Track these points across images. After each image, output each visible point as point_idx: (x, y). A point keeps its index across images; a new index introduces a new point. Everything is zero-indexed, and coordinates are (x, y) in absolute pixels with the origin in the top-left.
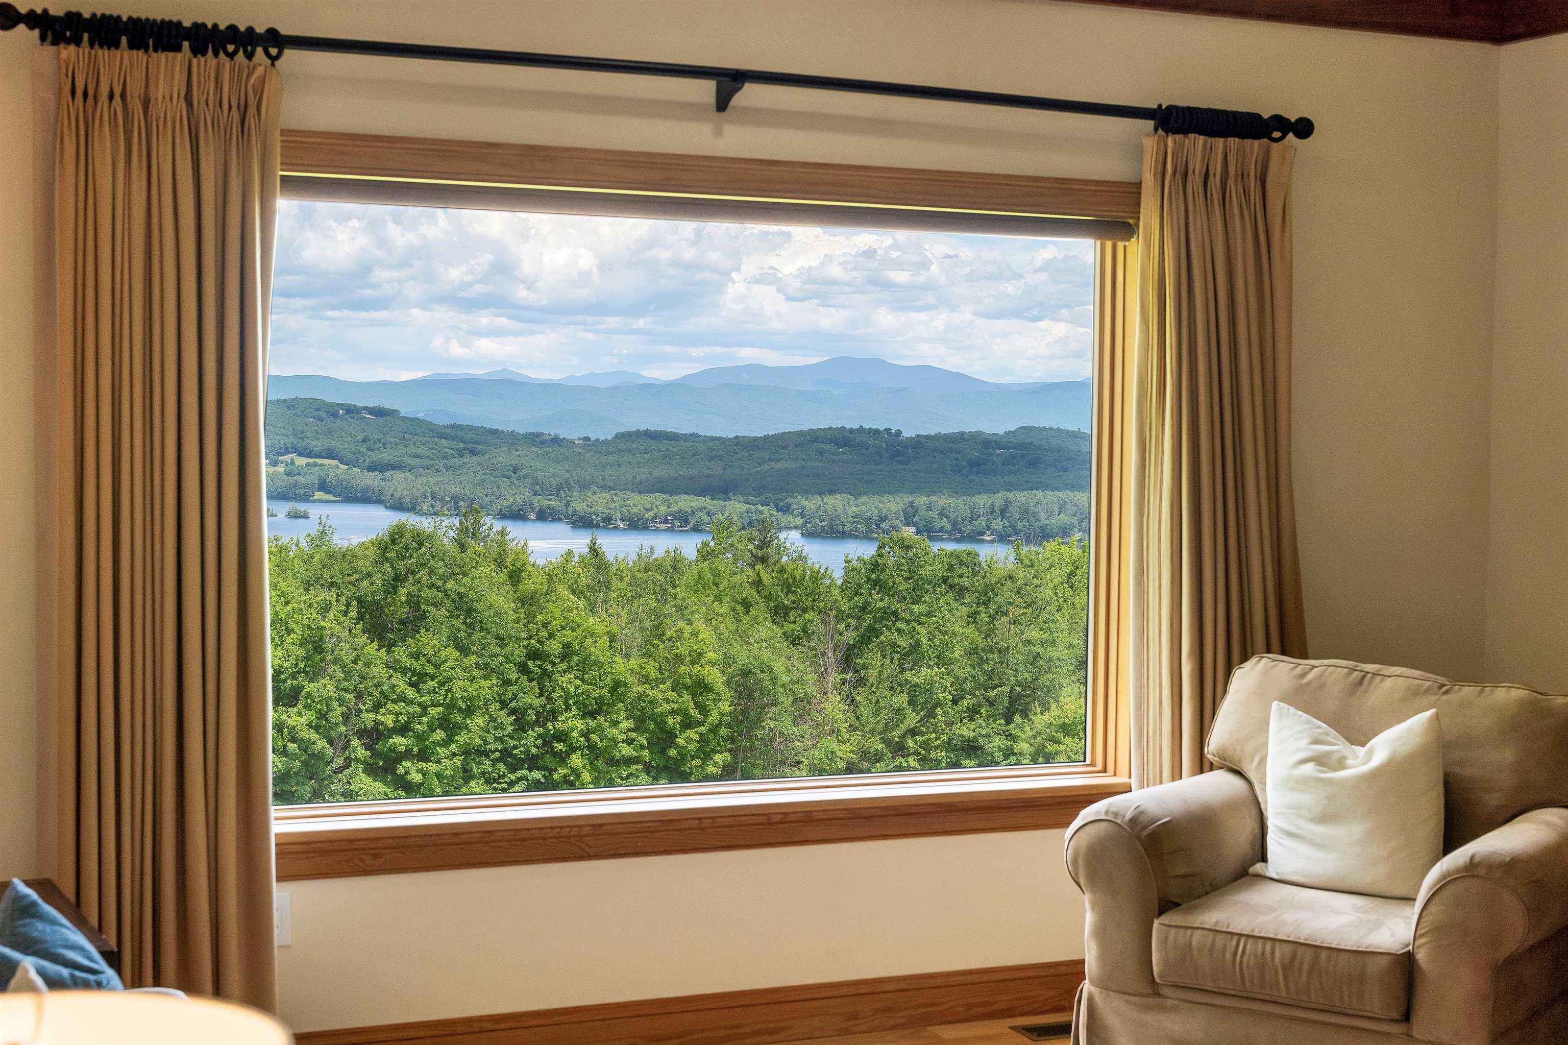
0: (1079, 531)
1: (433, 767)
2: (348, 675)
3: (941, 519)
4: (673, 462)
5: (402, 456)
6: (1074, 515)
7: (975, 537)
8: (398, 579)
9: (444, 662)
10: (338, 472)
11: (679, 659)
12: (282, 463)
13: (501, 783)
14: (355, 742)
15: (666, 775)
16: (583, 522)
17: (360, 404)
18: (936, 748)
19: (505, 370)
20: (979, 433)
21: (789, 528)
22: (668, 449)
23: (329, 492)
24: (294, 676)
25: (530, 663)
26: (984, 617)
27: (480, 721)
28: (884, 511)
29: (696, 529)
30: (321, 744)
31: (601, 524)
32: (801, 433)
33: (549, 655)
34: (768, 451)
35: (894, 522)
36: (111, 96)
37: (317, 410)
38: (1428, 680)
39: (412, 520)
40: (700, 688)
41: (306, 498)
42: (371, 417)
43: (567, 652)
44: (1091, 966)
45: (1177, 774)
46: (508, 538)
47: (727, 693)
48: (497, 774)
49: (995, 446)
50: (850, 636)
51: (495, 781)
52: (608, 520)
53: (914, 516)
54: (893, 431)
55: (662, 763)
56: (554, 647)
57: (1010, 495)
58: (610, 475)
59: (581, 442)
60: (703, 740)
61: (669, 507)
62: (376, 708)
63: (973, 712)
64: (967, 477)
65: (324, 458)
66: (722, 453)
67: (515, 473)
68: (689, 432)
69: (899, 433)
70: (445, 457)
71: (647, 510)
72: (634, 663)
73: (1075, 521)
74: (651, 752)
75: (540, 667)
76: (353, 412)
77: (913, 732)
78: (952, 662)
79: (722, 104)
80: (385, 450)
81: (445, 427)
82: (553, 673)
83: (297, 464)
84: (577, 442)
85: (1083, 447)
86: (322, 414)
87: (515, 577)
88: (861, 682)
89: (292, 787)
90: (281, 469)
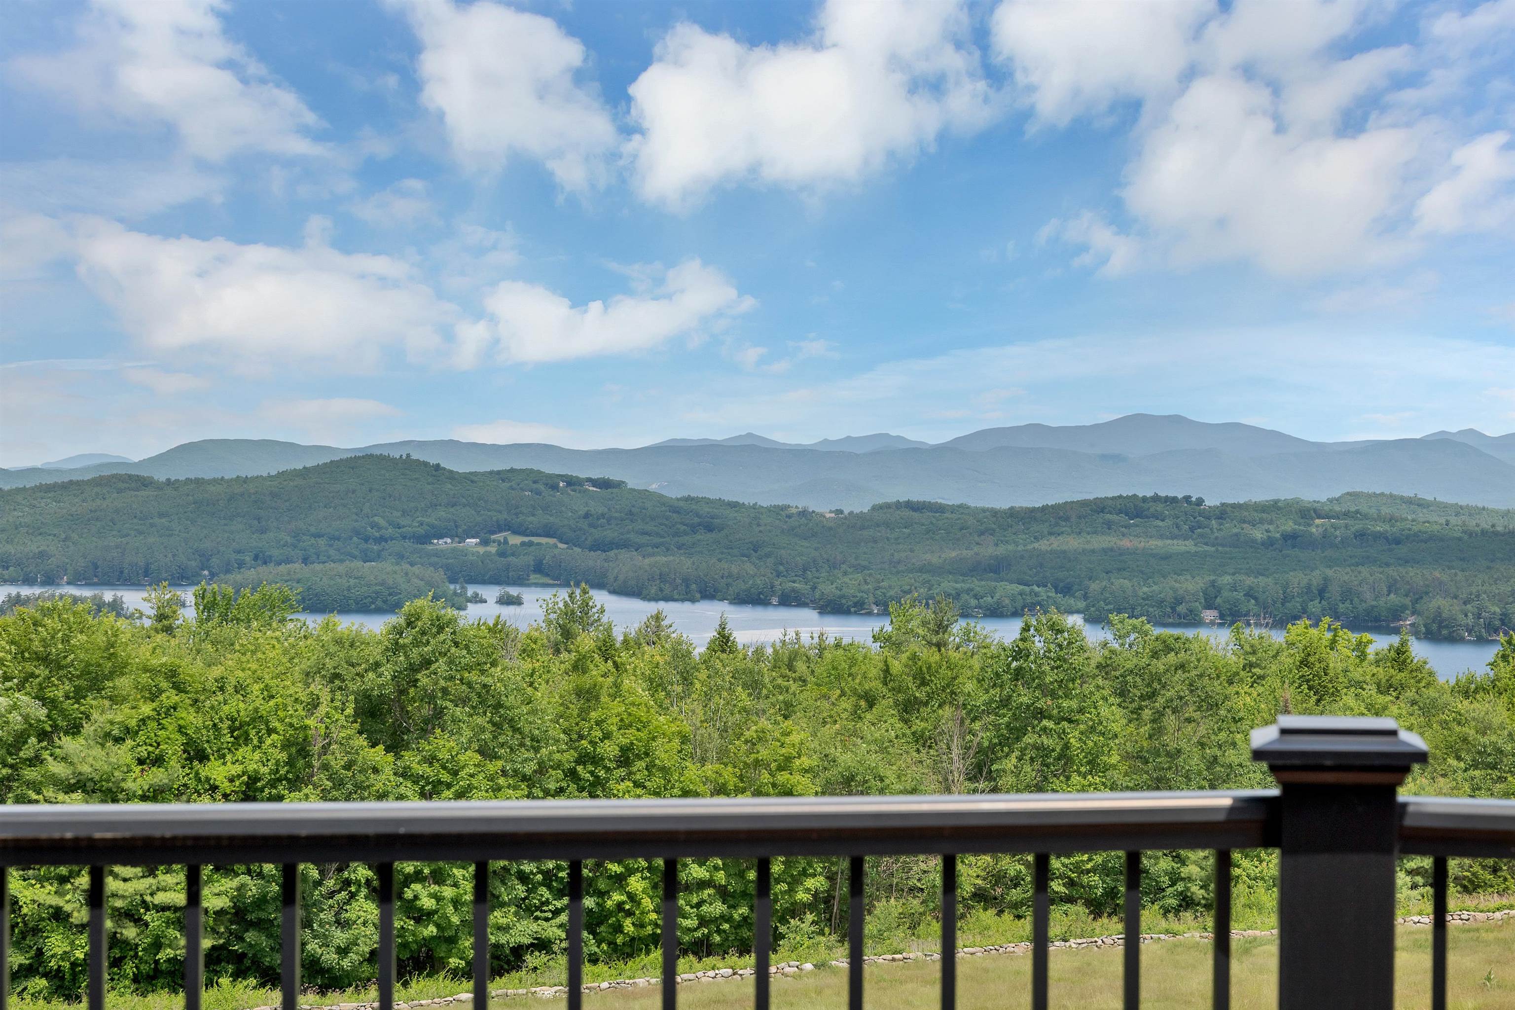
0: (1413, 614)
1: (448, 892)
3: (1249, 601)
4: (937, 537)
5: (628, 532)
6: (1407, 595)
9: (463, 767)
10: (556, 551)
12: (494, 542)
13: (545, 912)
15: (745, 903)
16: (832, 608)
17: (583, 475)
18: (1088, 871)
19: (750, 435)
20: (1297, 501)
21: (1071, 612)
22: (932, 523)
23: (547, 575)
25: (580, 769)
28: (1181, 592)
31: (853, 610)
32: (1084, 503)
33: (602, 759)
34: (1047, 524)
35: (1193, 604)
37: (535, 482)
41: (520, 581)
42: (595, 489)
43: (625, 758)
46: (664, 623)
48: (539, 900)
49: (1314, 515)
50: (985, 737)
51: (538, 908)
53: (1216, 597)
54: (1194, 499)
55: (740, 888)
56: (609, 749)
57: (1329, 573)
58: (865, 553)
59: (833, 515)
61: (930, 589)
64: (1281, 551)
65: (540, 536)
66: (993, 526)
67: (756, 552)
68: (957, 502)
69: (1200, 501)
70: (677, 534)
71: (905, 592)
72: (709, 769)
73: (1407, 601)
74: (728, 875)
75: (592, 773)
76: (574, 484)
78: (1107, 768)
80: (610, 527)
81: (678, 499)
82: (607, 780)
83: (510, 543)
84: (828, 515)
85: (1421, 515)
86: (541, 487)
89: (270, 914)
90: (493, 549)
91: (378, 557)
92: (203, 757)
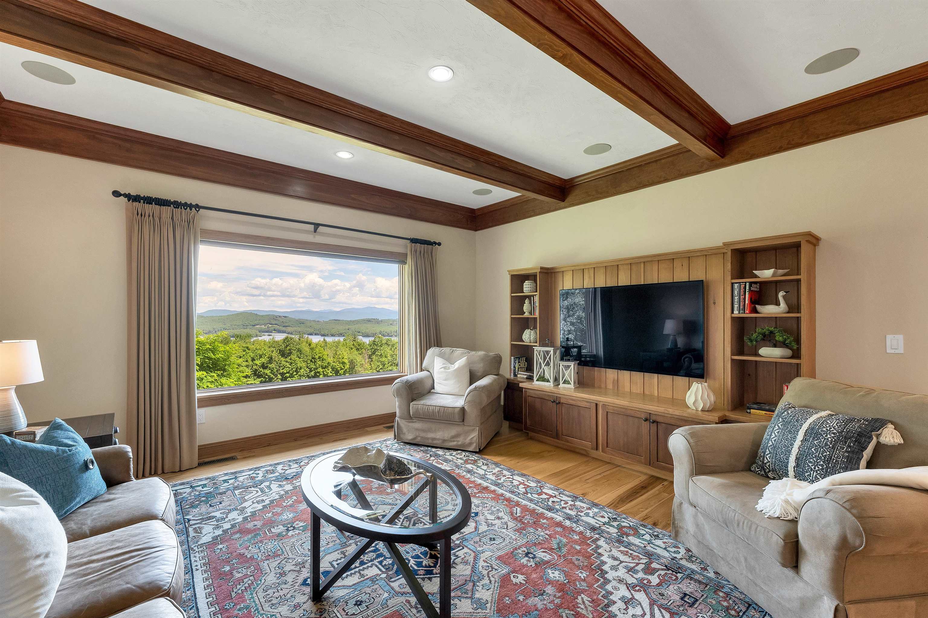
2: (277, 363)
3: (386, 333)
5: (289, 325)
7: (391, 336)
8: (287, 346)
9: (296, 360)
10: (277, 327)
11: (340, 358)
14: (279, 375)
16: (323, 335)
17: (282, 315)
20: (392, 319)
21: (359, 336)
22: (338, 322)
23: (275, 331)
24: (267, 364)
25: (312, 360)
26: (393, 349)
27: (303, 370)
28: (376, 332)
29: (343, 336)
30: (272, 376)
32: (361, 319)
34: (356, 322)
36: (149, 216)
38: (466, 351)
39: (290, 336)
40: (343, 363)
41: (271, 332)
42: (284, 318)
43: (319, 358)
44: (398, 414)
45: (417, 372)
46: (309, 338)
47: (348, 364)
50: (370, 353)
52: (327, 335)
53: (381, 333)
56: (317, 357)
58: (328, 327)
60: (344, 372)
61: (338, 332)
62: (283, 369)
63: (391, 365)
64: (390, 326)
65: (275, 325)
66: (348, 323)
67: (310, 327)
68: (342, 319)
71: (334, 333)
72: (332, 359)
75: (314, 360)
76: (280, 317)
77: (381, 369)
79: (315, 231)
80: (286, 324)
82: (317, 361)
83: (269, 326)
84: (322, 321)
86: (274, 317)
87: (310, 345)
88: (372, 361)
90: (266, 327)
91: (246, 328)
92: (255, 360)
